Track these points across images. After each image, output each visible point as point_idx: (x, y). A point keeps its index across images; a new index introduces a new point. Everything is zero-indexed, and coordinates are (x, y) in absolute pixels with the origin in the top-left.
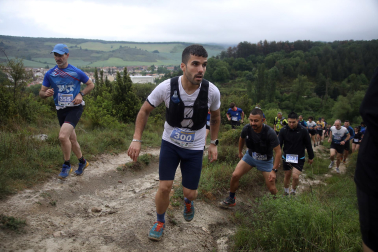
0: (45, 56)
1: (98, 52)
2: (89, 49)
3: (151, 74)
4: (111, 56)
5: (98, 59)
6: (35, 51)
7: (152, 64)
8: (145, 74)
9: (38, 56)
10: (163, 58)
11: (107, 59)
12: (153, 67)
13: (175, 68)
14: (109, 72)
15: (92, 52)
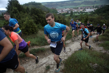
0: (65, 5)
1: (78, 3)
2: (76, 2)
3: (93, 8)
4: (82, 4)
5: (78, 5)
6: (63, 4)
7: (93, 5)
8: (91, 8)
9: (64, 6)
10: (97, 3)
11: (80, 5)
12: (94, 6)
13: (101, 6)
14: (81, 9)
15: (77, 3)
